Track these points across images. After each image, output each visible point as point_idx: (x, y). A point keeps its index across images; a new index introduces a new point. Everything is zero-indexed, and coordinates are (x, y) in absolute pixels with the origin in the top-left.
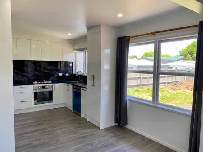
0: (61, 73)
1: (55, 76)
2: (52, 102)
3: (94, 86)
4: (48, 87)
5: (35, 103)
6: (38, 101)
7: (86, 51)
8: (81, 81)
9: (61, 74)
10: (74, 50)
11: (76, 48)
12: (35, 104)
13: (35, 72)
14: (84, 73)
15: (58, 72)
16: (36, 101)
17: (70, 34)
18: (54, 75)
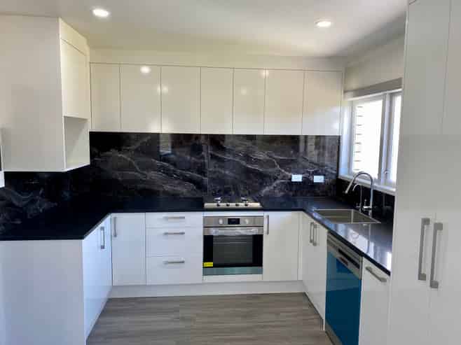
0: (297, 173)
1: (278, 182)
2: (261, 272)
3: (434, 285)
4: (247, 221)
5: (206, 271)
6: (215, 266)
7: (392, 95)
8: (366, 212)
9: (297, 178)
10: (349, 94)
11: (354, 84)
12: (205, 274)
13: (217, 169)
14: (379, 181)
15: (290, 171)
16: (210, 264)
17: (324, 24)
18: (276, 179)
